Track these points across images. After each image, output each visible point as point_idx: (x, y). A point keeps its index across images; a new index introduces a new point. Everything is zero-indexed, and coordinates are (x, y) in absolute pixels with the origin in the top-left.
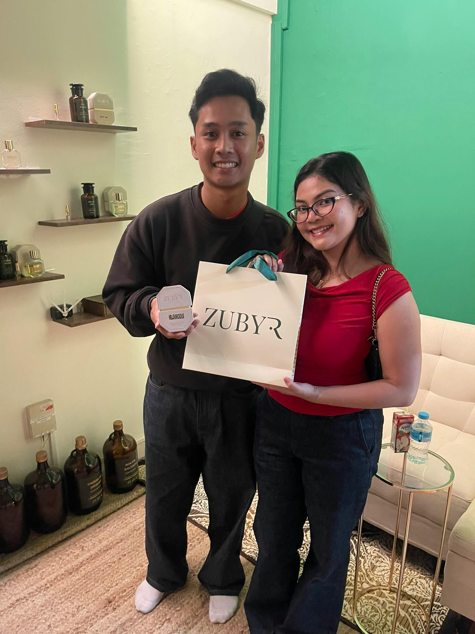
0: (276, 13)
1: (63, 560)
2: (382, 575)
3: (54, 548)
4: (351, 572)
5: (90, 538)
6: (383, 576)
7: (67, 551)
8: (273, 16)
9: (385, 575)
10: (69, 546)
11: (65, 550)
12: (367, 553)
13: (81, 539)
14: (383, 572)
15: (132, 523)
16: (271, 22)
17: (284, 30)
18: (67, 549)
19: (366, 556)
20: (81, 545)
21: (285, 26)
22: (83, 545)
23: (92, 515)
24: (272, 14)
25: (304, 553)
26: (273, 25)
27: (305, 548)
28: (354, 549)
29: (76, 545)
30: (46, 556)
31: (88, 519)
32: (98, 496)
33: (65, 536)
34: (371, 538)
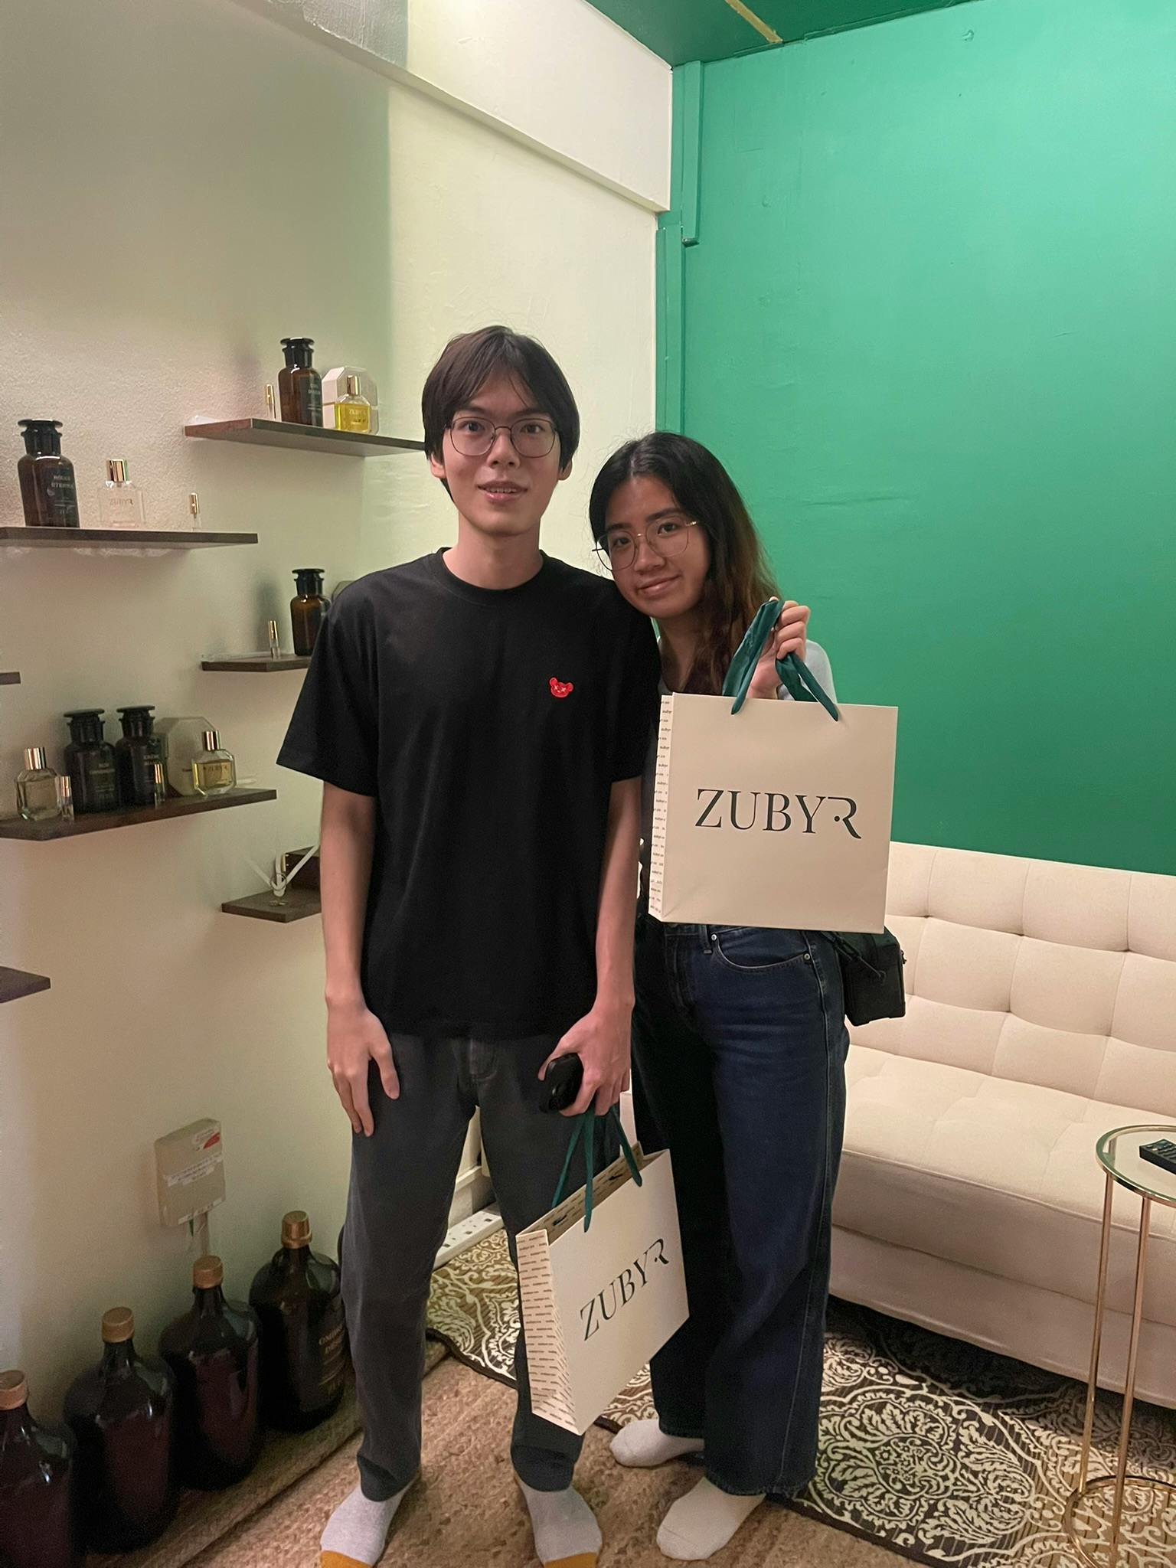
0: (669, 209)
1: (287, 1552)
3: (252, 1524)
4: (1023, 1493)
5: (338, 1489)
7: (288, 1527)
8: (660, 215)
10: (290, 1514)
11: (282, 1527)
12: (1041, 1444)
13: (314, 1493)
15: (435, 1437)
16: (655, 228)
17: (688, 244)
18: (287, 1523)
19: (1043, 1452)
20: (321, 1509)
21: (690, 235)
22: (326, 1508)
23: (329, 1428)
24: (658, 210)
25: (895, 1464)
26: (661, 237)
27: (892, 1452)
28: (1007, 1440)
29: (307, 1510)
30: (233, 1548)
31: (321, 1441)
33: (275, 1488)
34: (1037, 1408)
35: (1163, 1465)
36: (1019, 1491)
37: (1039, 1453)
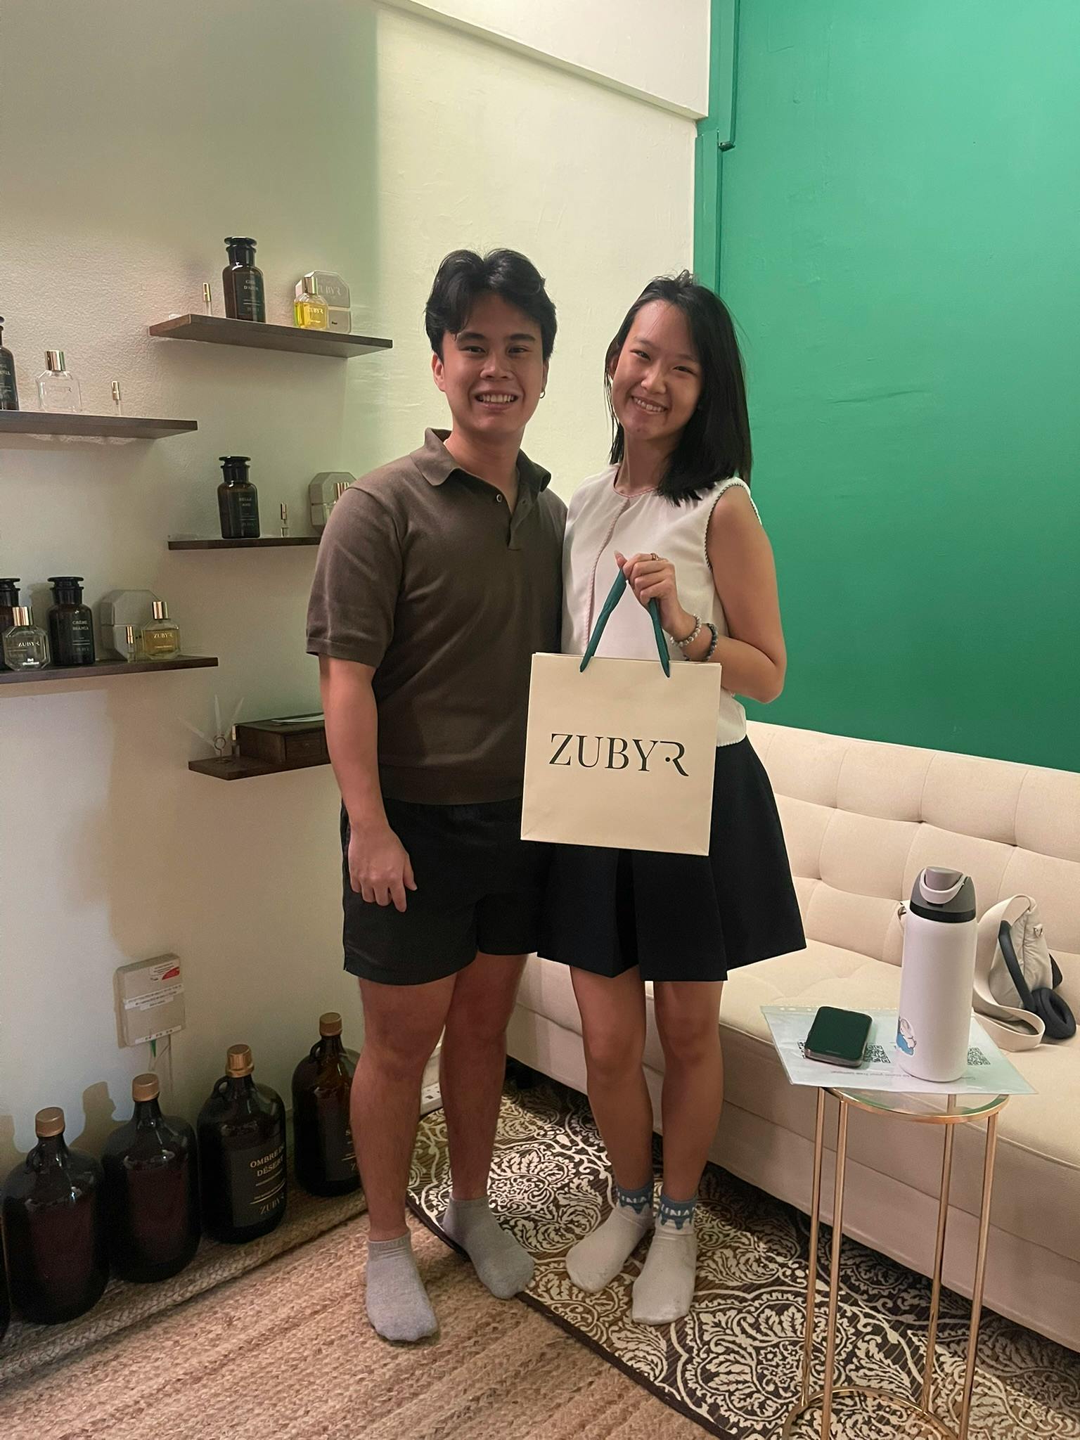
0: (707, 115)
1: (183, 1347)
2: (986, 1427)
3: (164, 1319)
4: (901, 1416)
5: (250, 1298)
6: (991, 1429)
7: (193, 1326)
8: (699, 122)
9: (996, 1427)
10: (200, 1314)
11: (188, 1325)
12: (942, 1370)
13: (229, 1297)
14: (990, 1421)
15: (352, 1267)
16: (694, 134)
17: (724, 148)
18: (195, 1321)
19: (940, 1379)
20: (227, 1314)
21: (725, 140)
22: (232, 1314)
23: (258, 1245)
24: (696, 118)
25: (777, 1366)
26: (699, 141)
27: (778, 1354)
28: (906, 1359)
29: (216, 1313)
30: (141, 1336)
31: (247, 1254)
32: (273, 1198)
33: (192, 1289)
34: (953, 1333)
35: (1073, 1413)
36: (899, 1413)
37: (936, 1379)
